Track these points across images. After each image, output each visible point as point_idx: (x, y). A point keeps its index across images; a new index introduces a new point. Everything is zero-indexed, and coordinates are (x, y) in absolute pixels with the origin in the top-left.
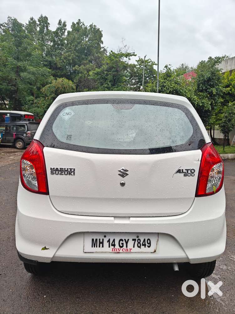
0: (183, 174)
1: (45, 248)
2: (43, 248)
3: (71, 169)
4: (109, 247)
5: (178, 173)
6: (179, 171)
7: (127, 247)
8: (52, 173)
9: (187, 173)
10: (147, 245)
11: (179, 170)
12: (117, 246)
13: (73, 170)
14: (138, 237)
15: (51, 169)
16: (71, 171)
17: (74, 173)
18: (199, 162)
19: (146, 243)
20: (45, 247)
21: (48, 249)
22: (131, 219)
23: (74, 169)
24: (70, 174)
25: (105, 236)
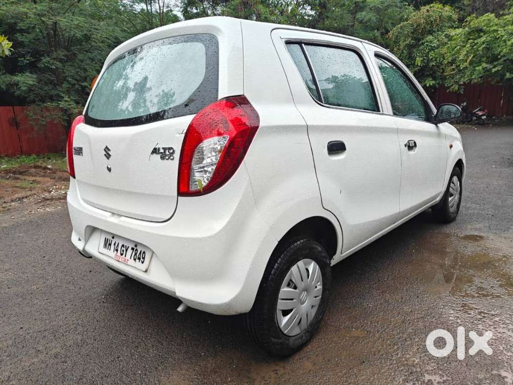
0: (159, 156)
4: (114, 252)
5: (155, 154)
6: (155, 151)
7: (125, 256)
9: (164, 153)
10: (141, 259)
11: (155, 149)
12: (119, 253)
14: (136, 246)
18: (183, 135)
19: (141, 257)
22: (123, 218)
24: (80, 154)
25: (114, 238)
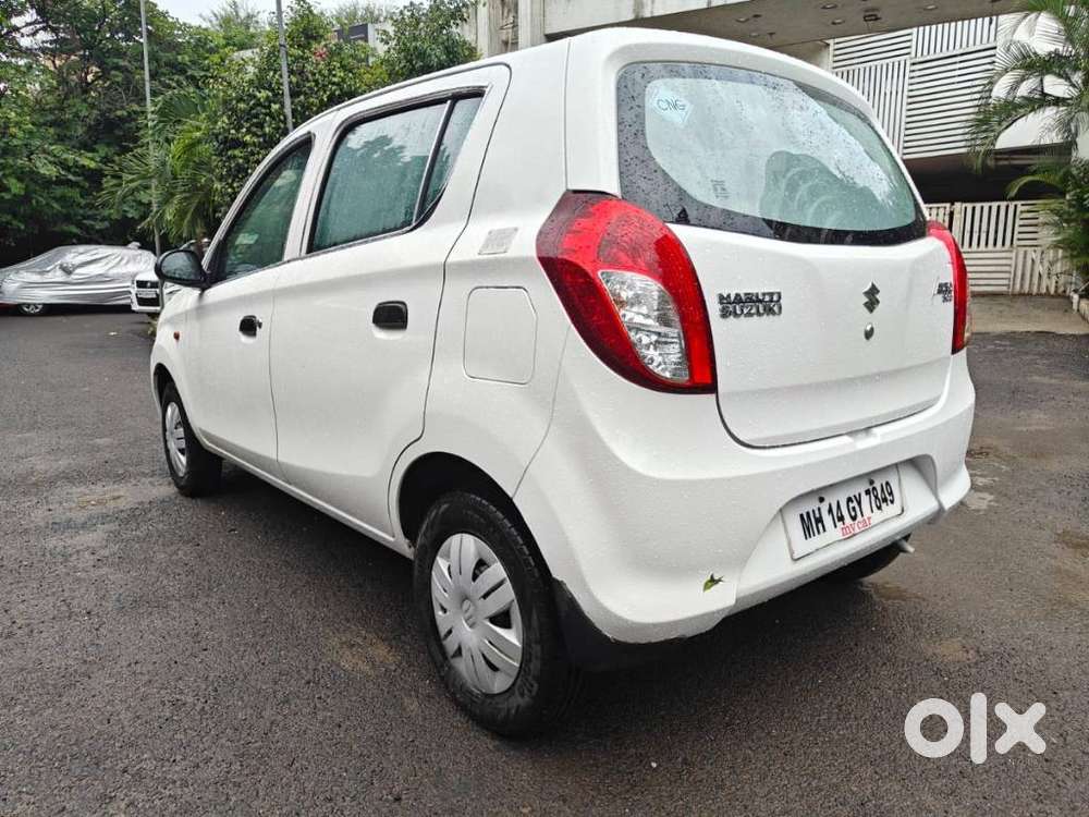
0: (941, 297)
1: (713, 581)
2: (706, 584)
3: (771, 294)
4: (836, 526)
6: (940, 288)
7: (862, 515)
8: (725, 314)
10: (889, 498)
11: (940, 285)
12: (848, 520)
13: (775, 298)
14: (871, 483)
15: (721, 298)
16: (771, 301)
17: (780, 308)
19: (887, 495)
20: (712, 577)
21: (720, 580)
23: (779, 295)
24: (770, 311)
25: (822, 500)
